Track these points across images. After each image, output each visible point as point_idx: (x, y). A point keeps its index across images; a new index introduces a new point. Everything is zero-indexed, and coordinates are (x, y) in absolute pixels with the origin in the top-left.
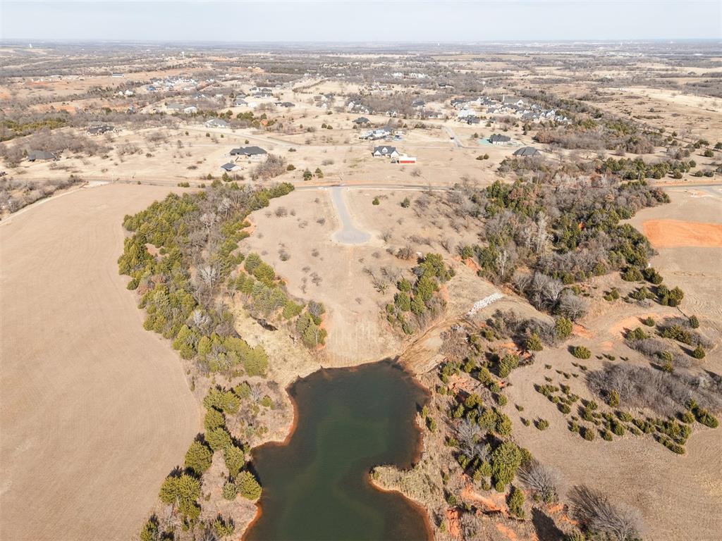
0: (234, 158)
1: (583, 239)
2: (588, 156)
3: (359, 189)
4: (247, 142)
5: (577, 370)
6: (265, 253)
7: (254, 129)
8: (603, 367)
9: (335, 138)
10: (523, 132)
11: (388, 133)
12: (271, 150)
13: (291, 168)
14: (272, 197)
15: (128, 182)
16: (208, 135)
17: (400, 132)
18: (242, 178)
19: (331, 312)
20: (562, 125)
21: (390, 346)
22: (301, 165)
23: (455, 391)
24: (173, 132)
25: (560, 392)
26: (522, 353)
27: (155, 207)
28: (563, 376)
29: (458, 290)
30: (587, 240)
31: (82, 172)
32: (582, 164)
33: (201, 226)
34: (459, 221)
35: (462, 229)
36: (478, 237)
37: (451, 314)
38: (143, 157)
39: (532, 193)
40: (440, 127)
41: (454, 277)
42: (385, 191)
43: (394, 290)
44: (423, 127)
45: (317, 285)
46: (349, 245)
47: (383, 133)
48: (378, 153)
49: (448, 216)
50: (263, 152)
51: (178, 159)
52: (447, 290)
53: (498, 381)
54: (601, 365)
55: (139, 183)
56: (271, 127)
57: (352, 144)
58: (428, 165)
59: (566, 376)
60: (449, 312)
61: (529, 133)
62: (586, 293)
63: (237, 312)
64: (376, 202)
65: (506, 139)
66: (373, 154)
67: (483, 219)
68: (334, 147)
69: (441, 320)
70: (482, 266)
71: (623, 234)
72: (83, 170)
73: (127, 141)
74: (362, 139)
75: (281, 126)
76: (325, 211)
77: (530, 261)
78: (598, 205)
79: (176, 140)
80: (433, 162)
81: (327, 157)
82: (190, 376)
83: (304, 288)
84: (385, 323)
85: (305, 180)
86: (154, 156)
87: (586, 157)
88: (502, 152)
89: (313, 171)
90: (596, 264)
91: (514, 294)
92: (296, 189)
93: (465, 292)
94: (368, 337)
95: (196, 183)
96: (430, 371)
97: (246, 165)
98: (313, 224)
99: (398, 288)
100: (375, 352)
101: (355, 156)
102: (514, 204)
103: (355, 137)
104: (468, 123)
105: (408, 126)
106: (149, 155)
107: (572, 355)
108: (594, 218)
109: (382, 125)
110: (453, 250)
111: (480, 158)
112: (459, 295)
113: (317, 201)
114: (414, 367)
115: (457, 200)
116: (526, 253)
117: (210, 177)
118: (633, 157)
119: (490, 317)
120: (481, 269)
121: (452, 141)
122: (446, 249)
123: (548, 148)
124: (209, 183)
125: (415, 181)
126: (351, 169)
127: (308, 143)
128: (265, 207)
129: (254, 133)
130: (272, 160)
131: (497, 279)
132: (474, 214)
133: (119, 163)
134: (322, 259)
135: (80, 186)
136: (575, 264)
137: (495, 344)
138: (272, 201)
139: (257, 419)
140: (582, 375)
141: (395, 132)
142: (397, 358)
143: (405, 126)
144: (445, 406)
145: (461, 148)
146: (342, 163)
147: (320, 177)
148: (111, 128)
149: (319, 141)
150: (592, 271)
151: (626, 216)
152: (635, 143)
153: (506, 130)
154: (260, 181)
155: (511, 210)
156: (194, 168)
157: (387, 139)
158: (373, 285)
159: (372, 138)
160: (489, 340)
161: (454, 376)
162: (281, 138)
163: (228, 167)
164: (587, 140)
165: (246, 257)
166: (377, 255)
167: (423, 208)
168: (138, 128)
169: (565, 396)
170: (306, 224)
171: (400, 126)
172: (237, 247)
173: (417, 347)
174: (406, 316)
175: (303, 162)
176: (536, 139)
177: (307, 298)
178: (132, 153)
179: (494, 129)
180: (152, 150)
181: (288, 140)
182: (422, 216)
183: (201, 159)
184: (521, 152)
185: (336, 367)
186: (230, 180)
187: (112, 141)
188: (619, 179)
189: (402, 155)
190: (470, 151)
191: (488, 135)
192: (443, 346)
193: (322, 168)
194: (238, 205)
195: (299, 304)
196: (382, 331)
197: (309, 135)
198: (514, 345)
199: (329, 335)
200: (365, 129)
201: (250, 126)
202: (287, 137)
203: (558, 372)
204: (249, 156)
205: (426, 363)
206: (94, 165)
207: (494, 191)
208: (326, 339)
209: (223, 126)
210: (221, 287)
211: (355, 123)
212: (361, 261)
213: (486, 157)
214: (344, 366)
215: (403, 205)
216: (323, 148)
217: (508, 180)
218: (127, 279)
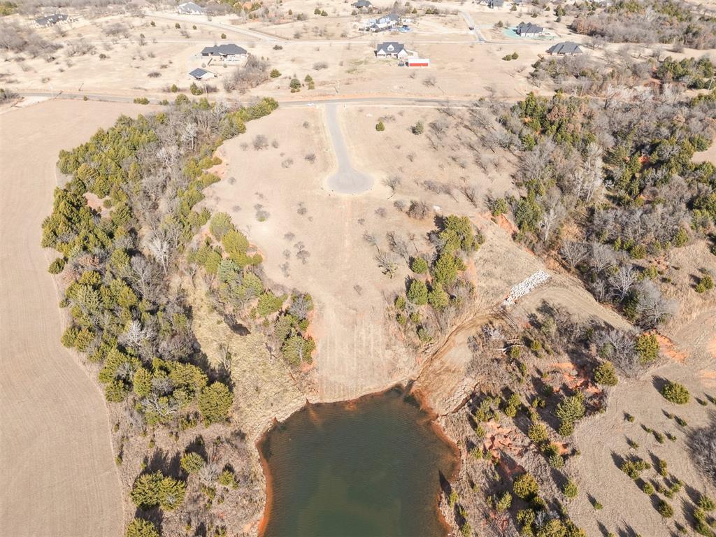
0: (206, 60)
1: (649, 184)
2: (641, 54)
3: (358, 105)
4: (224, 37)
5: (671, 425)
6: (237, 209)
7: (234, 16)
8: (709, 421)
9: (331, 29)
10: (555, 18)
11: (394, 22)
12: (253, 46)
13: (275, 74)
14: (249, 119)
15: (72, 97)
16: (178, 26)
17: (407, 21)
18: (214, 90)
19: (321, 308)
20: (600, 7)
21: (400, 365)
22: (288, 70)
23: (495, 454)
24: (137, 22)
25: (653, 470)
26: (585, 385)
27: (100, 138)
28: (653, 437)
29: (489, 267)
30: (655, 185)
31: (18, 83)
32: (635, 66)
33: (159, 164)
34: (486, 155)
35: (491, 167)
36: (512, 180)
37: (481, 306)
38: (96, 58)
39: (578, 112)
40: (456, 13)
41: (483, 245)
42: (391, 109)
43: (405, 272)
44: (436, 12)
45: (304, 262)
46: (345, 196)
47: (388, 23)
48: (382, 52)
49: (471, 147)
50: (242, 51)
51: (137, 62)
52: (474, 267)
53: (557, 443)
54: (706, 416)
55: (86, 99)
56: (256, 12)
57: (350, 38)
58: (444, 68)
59: (658, 438)
60: (477, 301)
61: (563, 18)
62: (664, 276)
63: (198, 301)
64: (380, 127)
65: (537, 29)
66: (376, 52)
67: (517, 152)
68: (327, 42)
69: (467, 317)
70: (520, 227)
71: (702, 178)
72: (19, 79)
73: (79, 35)
74: (363, 30)
75: (267, 11)
76: (316, 140)
77: (578, 214)
78: (665, 131)
79: (138, 34)
80: (449, 64)
81: (319, 59)
82: (120, 434)
83: (285, 267)
84: (394, 326)
85: (293, 92)
86: (109, 58)
87: (637, 55)
88: (534, 49)
89: (301, 80)
90: (676, 230)
91: (563, 270)
92: (280, 106)
93: (498, 271)
94: (372, 351)
95: (157, 97)
96: (457, 410)
97: (221, 70)
98: (300, 162)
99: (411, 267)
100: (380, 375)
101: (355, 56)
102: (554, 127)
103: (354, 27)
104: (489, 6)
105: (418, 11)
106: (103, 56)
107: (660, 396)
108: (662, 151)
109: (387, 10)
110: (480, 201)
111: (507, 58)
112: (490, 275)
113: (306, 125)
114: (435, 400)
115: (482, 124)
116: (574, 204)
117: (175, 89)
118: (697, 54)
119: (534, 312)
120: (518, 231)
121: (471, 32)
122: (472, 200)
123: (590, 42)
124: (172, 97)
125: (428, 93)
126: (350, 76)
127: (297, 36)
128: (241, 134)
129: (234, 22)
130: (253, 63)
131: (539, 247)
132: (507, 146)
133: (65, 67)
134: (310, 219)
135: (11, 104)
136: (647, 231)
137: (545, 363)
138: (248, 125)
139: (213, 511)
140: (680, 435)
141: (403, 20)
142: (411, 383)
143: (414, 12)
144: (481, 482)
145: (483, 42)
146: (339, 67)
147: (311, 88)
148: (64, 18)
149: (311, 34)
150: (671, 241)
151: (701, 147)
152: (695, 34)
153: (535, 16)
154: (235, 94)
155: (551, 136)
156: (156, 75)
157: (392, 30)
158: (377, 263)
159: (374, 29)
160: (536, 354)
161: (492, 423)
162: (265, 29)
163: (198, 74)
164: (636, 30)
165: (213, 215)
166: (381, 213)
167: (440, 135)
168: (99, 15)
169: (660, 479)
170: (291, 162)
171: (407, 12)
172: (202, 197)
173: (437, 363)
174: (421, 312)
175: (289, 64)
176: (573, 29)
177: (289, 284)
178: (84, 53)
179: (520, 15)
180: (108, 48)
181: (273, 32)
182: (440, 148)
183: (165, 62)
184: (557, 49)
185: (328, 401)
186: (200, 93)
187: (64, 35)
188: (683, 89)
189: (412, 54)
190: (494, 48)
191: (516, 23)
192: (472, 362)
193: (313, 73)
194: (209, 130)
195: (279, 294)
196: (390, 340)
197: (300, 24)
198: (571, 366)
199: (319, 347)
200: (368, 16)
201: (230, 12)
202: (272, 28)
203: (644, 428)
204: (225, 56)
205: (450, 395)
206: (36, 72)
207: (528, 108)
208: (313, 355)
209: (198, 12)
210: (180, 260)
211: (355, 8)
212: (361, 221)
213: (515, 57)
214: (338, 400)
215: (414, 131)
216: (316, 44)
217: (544, 91)
218: (52, 255)
